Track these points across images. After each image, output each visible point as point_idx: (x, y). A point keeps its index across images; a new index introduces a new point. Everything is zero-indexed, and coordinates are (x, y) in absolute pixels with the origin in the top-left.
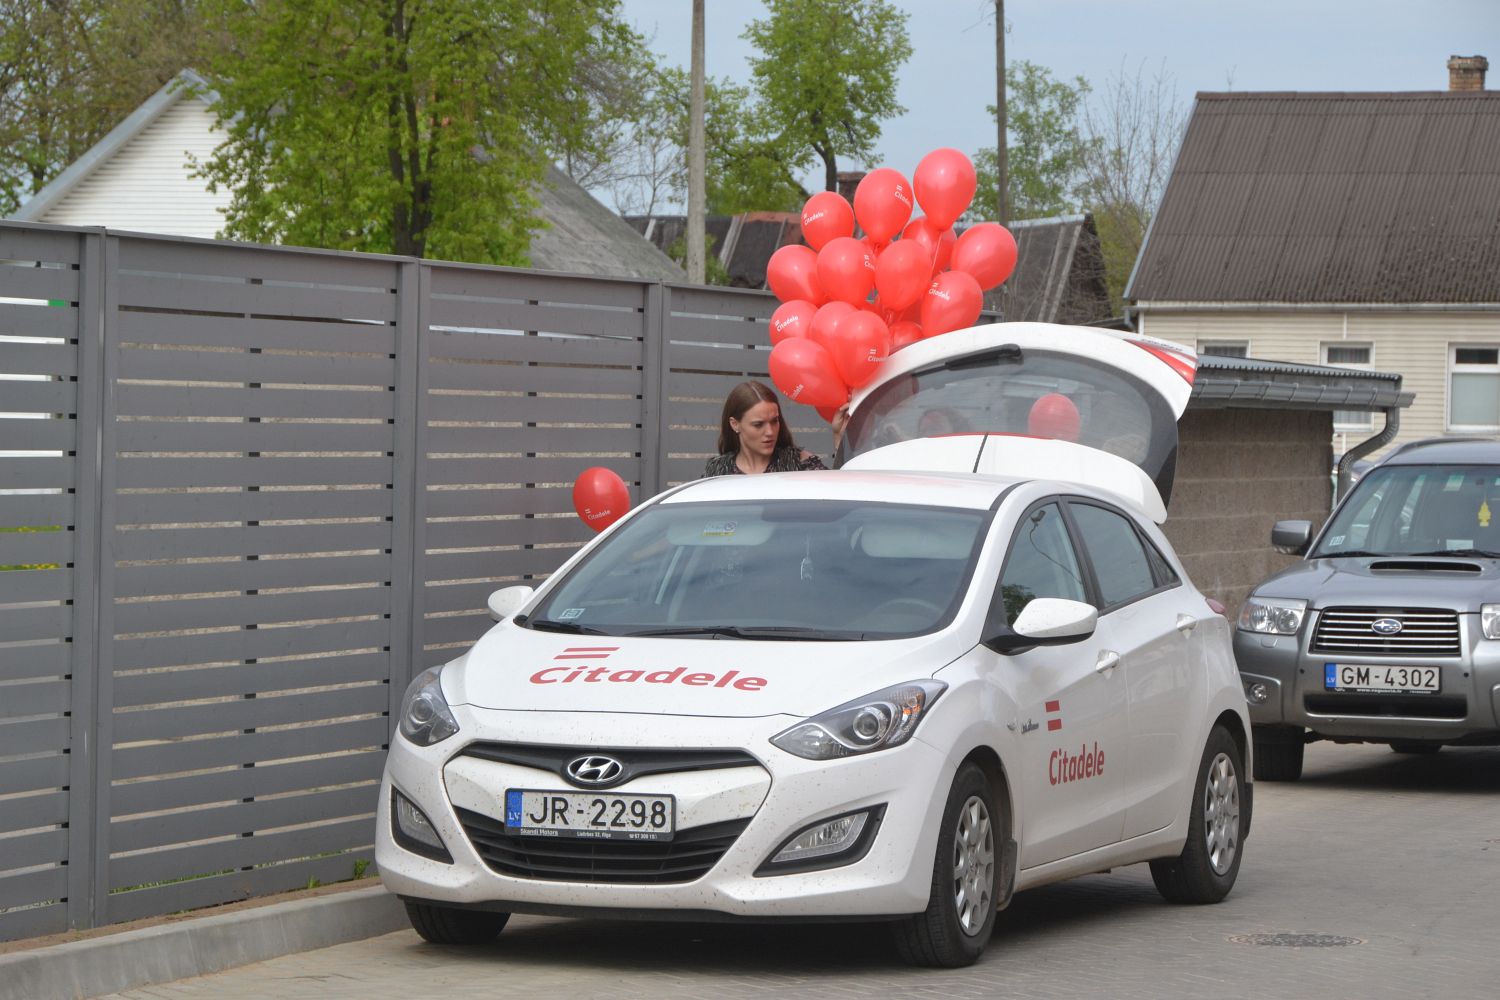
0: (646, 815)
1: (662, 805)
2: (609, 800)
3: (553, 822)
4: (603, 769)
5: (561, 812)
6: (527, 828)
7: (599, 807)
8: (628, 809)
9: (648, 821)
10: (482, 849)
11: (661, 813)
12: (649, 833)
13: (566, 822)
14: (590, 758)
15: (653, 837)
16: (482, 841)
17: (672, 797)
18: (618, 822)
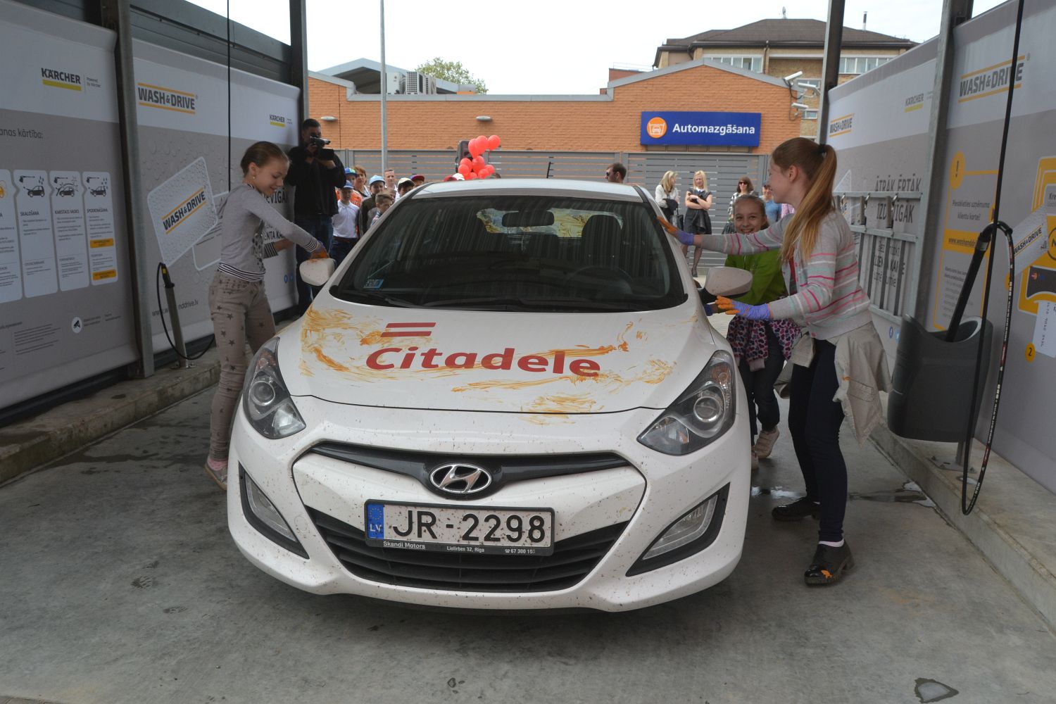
0: (523, 530)
1: (540, 517)
2: (482, 516)
3: (420, 535)
4: (471, 479)
5: (429, 526)
6: (391, 541)
7: (471, 522)
8: (503, 524)
9: (525, 536)
10: (337, 551)
11: (540, 528)
12: (527, 548)
13: (434, 537)
14: (454, 466)
15: (531, 552)
16: (339, 544)
17: (550, 510)
18: (492, 536)
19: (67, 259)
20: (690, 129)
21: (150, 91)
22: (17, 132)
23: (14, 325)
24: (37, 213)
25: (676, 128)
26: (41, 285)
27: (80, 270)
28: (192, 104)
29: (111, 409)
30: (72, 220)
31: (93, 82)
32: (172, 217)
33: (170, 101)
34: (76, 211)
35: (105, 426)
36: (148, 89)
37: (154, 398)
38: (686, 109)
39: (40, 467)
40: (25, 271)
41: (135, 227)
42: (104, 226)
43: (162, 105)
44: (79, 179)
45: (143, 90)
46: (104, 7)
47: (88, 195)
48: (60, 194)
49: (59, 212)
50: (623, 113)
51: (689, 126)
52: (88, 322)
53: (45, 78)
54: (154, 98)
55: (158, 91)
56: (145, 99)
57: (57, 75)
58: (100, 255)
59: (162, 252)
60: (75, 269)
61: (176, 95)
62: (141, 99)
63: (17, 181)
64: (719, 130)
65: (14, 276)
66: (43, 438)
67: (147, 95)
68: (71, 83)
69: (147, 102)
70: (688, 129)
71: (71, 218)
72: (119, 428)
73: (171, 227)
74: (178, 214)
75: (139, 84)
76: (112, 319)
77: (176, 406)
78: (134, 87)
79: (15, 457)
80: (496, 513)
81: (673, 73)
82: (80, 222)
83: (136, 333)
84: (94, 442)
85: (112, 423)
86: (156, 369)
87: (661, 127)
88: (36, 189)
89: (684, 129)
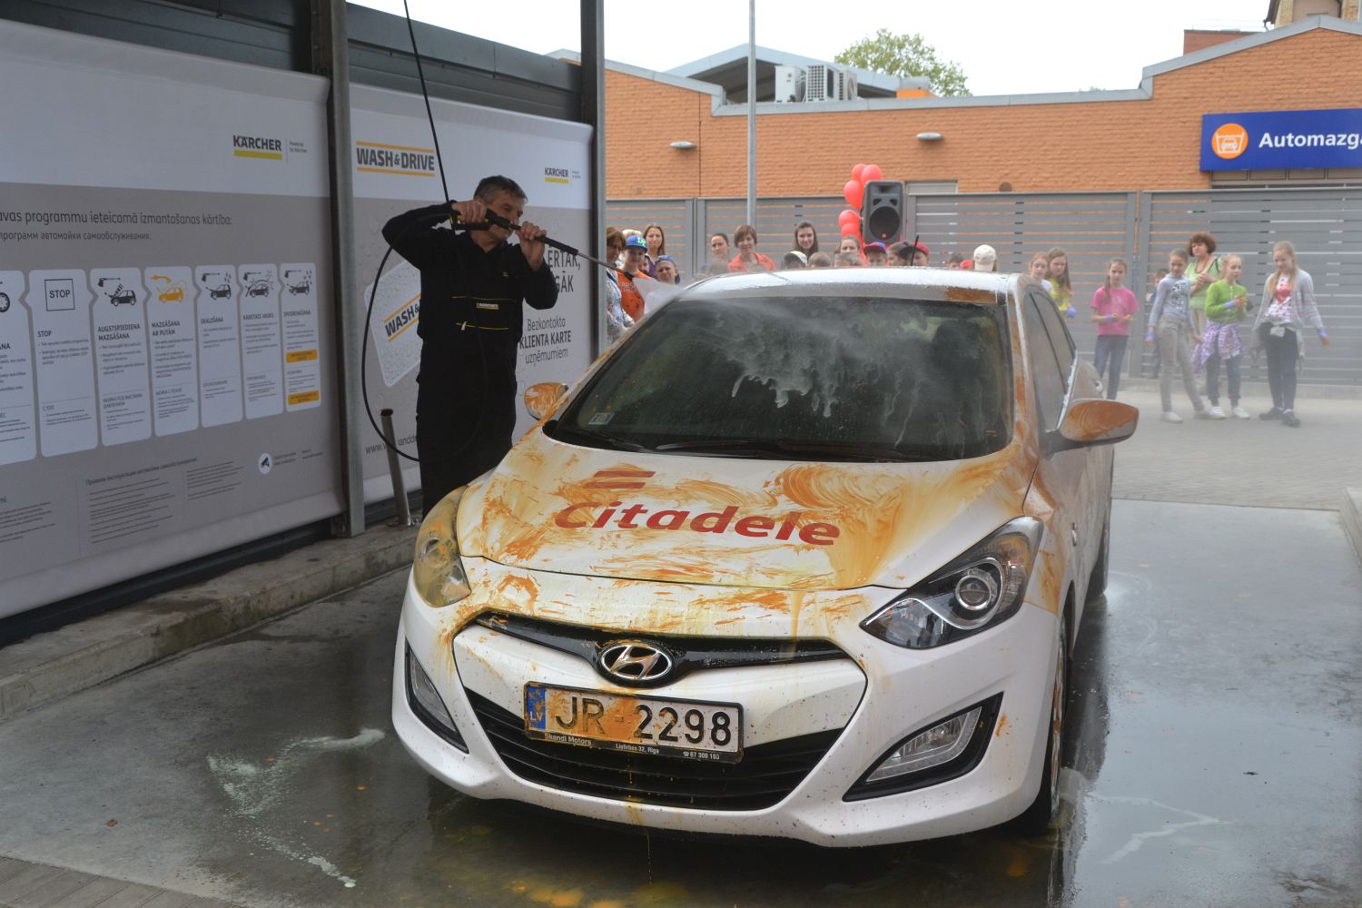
0: (705, 728)
1: (726, 714)
2: (656, 708)
3: (586, 729)
4: (646, 662)
5: (595, 717)
6: (552, 734)
7: (644, 715)
8: (681, 720)
10: (498, 744)
11: (725, 727)
12: (709, 752)
13: (602, 731)
14: (629, 646)
15: (715, 757)
16: (498, 735)
17: (738, 707)
18: (668, 734)
19: (256, 378)
20: (1290, 140)
21: (373, 152)
22: (201, 219)
23: (186, 462)
24: (220, 320)
25: (1266, 140)
26: (223, 411)
27: (272, 391)
28: (431, 163)
29: (301, 576)
30: (264, 327)
31: (298, 147)
32: (398, 318)
33: (400, 162)
34: (270, 316)
35: (292, 597)
36: (370, 148)
37: (359, 565)
38: (1284, 107)
39: (207, 644)
40: (203, 394)
41: (345, 333)
42: (306, 334)
43: (389, 168)
44: (274, 273)
45: (363, 150)
46: (316, 47)
47: (286, 294)
48: (251, 294)
49: (249, 317)
50: (1169, 118)
51: (1290, 137)
52: (279, 460)
53: (237, 148)
54: (378, 160)
55: (384, 150)
56: (366, 163)
57: (251, 142)
58: (298, 372)
59: (382, 367)
60: (265, 391)
61: (408, 153)
62: (360, 162)
63: (199, 280)
64: (1346, 140)
65: (190, 400)
66: (212, 607)
67: (366, 157)
68: (269, 151)
69: (368, 166)
70: (1286, 141)
71: (262, 324)
72: (308, 602)
73: (397, 332)
74: (406, 315)
75: (358, 143)
76: (312, 456)
77: (388, 576)
78: (349, 146)
79: (176, 629)
80: (672, 706)
81: (1261, 46)
82: (275, 329)
83: (343, 475)
84: (277, 617)
85: (301, 594)
86: (368, 524)
87: (1238, 140)
88: (221, 289)
89: (1280, 142)
